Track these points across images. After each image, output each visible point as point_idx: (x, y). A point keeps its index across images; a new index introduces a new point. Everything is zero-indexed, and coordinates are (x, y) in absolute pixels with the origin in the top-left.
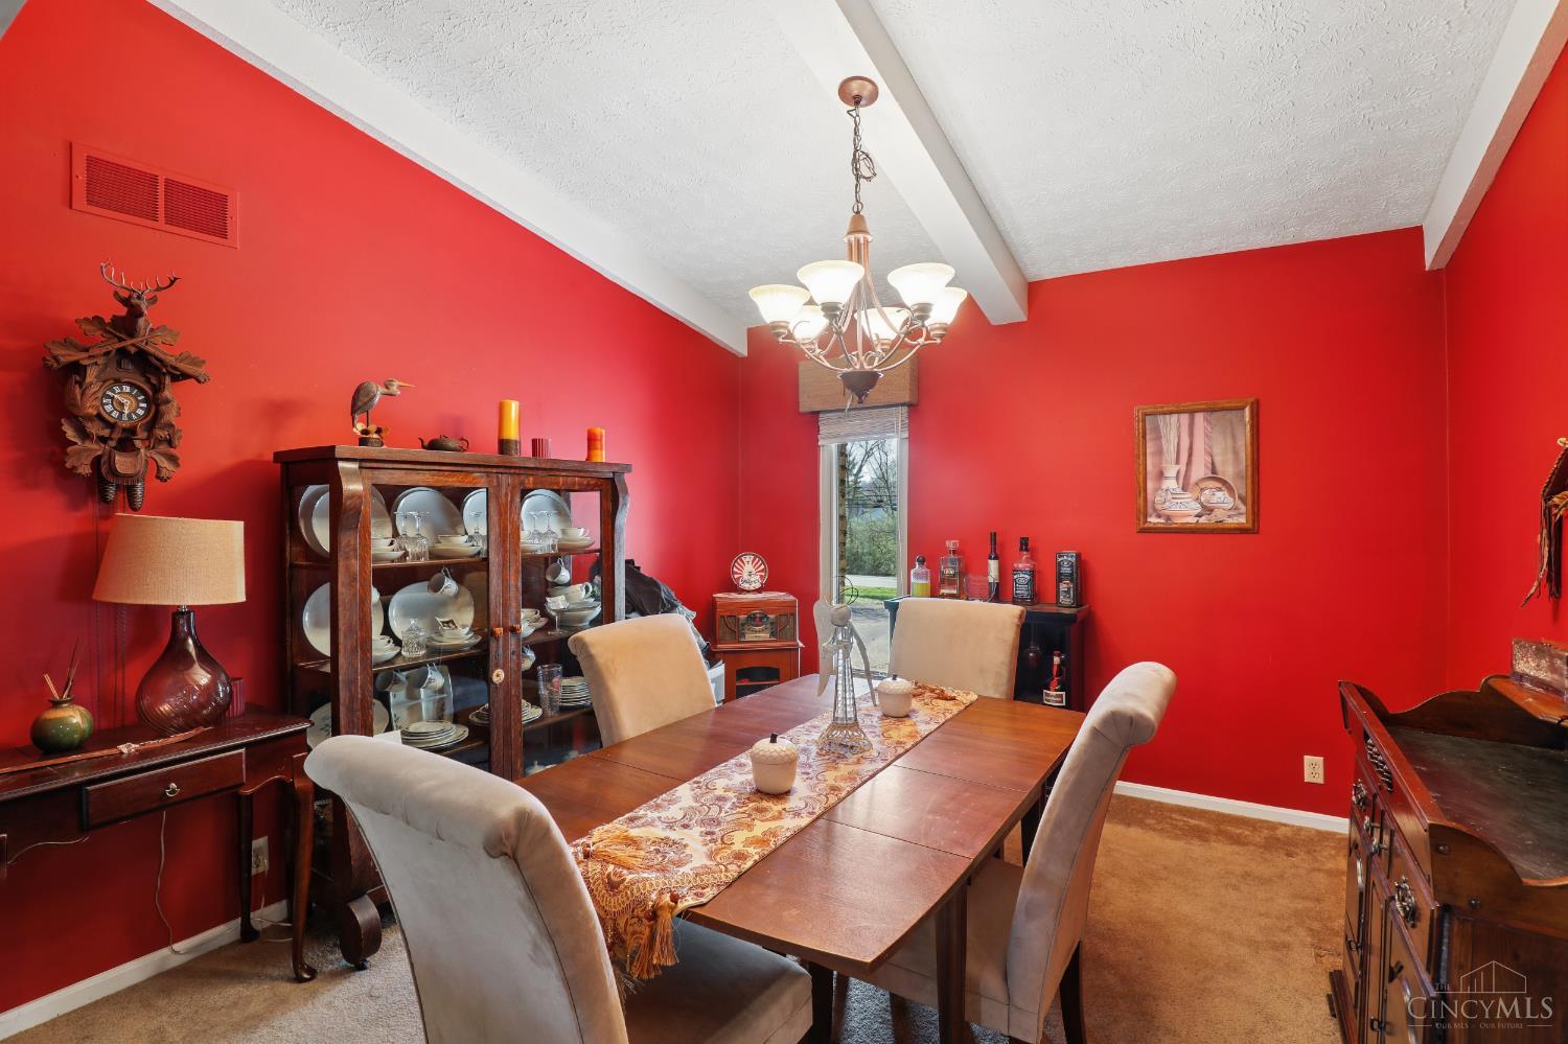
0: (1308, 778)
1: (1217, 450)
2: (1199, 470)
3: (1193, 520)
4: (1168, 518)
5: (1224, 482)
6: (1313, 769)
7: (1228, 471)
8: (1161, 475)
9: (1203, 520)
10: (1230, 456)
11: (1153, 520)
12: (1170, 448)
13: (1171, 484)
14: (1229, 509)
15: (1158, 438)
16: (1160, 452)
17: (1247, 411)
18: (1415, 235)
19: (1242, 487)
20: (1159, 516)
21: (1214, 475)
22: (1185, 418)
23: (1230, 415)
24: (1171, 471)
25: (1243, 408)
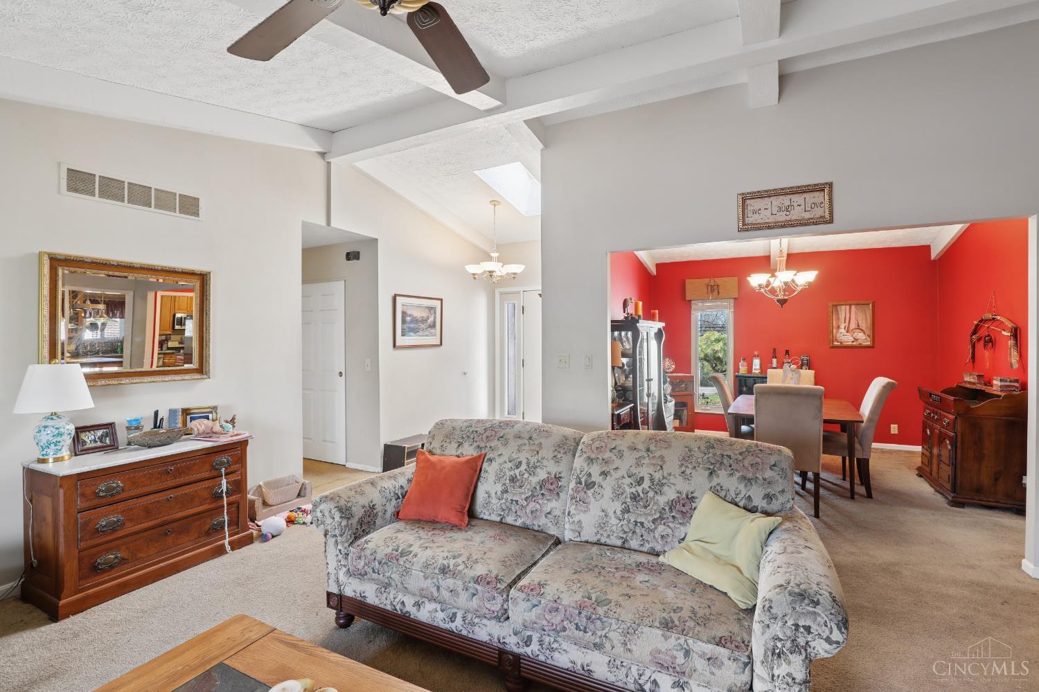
0: (892, 432)
1: (859, 319)
2: (853, 326)
3: (851, 343)
4: (841, 343)
5: (862, 330)
6: (894, 429)
7: (863, 325)
8: (839, 327)
9: (854, 343)
10: (864, 321)
11: (836, 343)
12: (842, 316)
13: (842, 330)
14: (863, 338)
15: (838, 314)
16: (838, 319)
17: (871, 305)
18: (927, 249)
19: (869, 332)
20: (838, 342)
21: (858, 328)
22: (848, 307)
23: (865, 306)
24: (842, 326)
25: (868, 304)
